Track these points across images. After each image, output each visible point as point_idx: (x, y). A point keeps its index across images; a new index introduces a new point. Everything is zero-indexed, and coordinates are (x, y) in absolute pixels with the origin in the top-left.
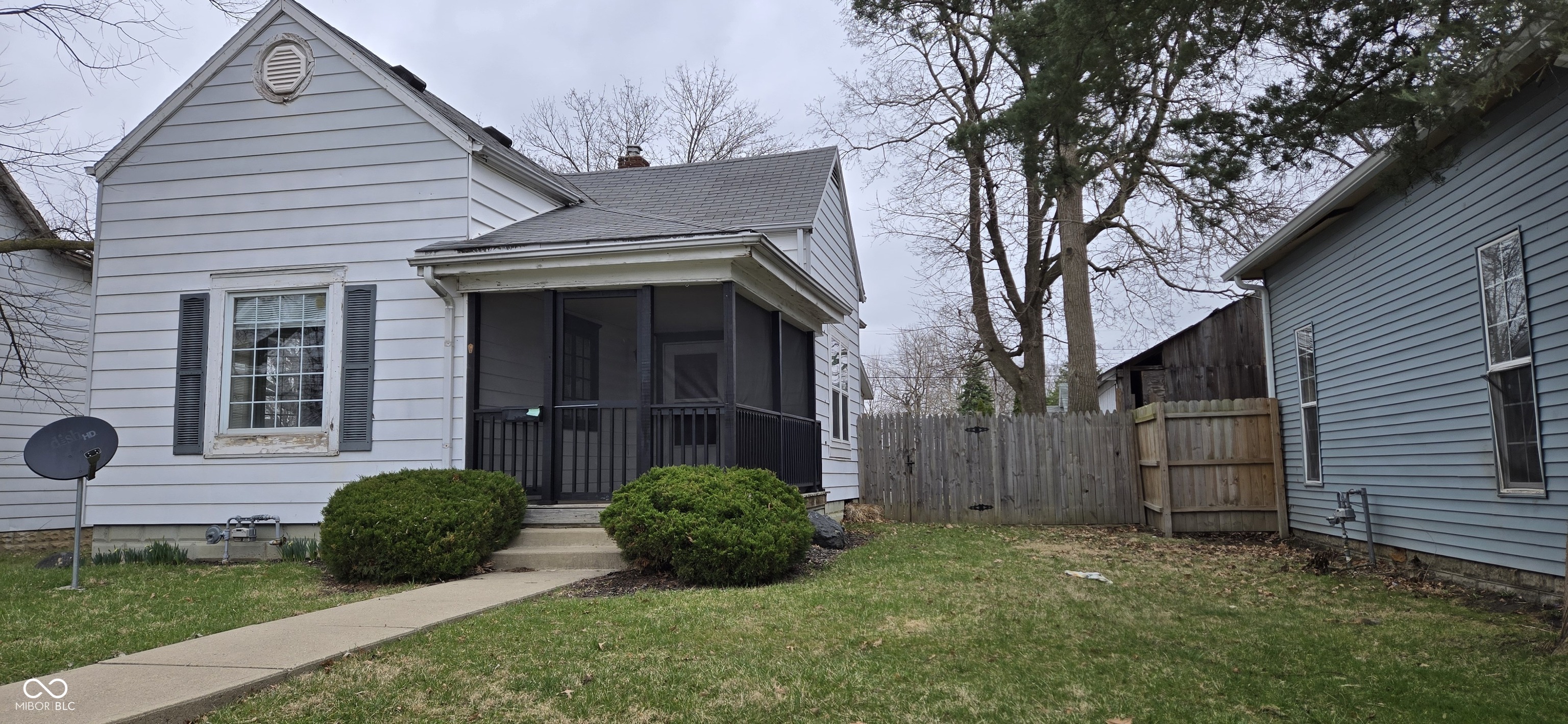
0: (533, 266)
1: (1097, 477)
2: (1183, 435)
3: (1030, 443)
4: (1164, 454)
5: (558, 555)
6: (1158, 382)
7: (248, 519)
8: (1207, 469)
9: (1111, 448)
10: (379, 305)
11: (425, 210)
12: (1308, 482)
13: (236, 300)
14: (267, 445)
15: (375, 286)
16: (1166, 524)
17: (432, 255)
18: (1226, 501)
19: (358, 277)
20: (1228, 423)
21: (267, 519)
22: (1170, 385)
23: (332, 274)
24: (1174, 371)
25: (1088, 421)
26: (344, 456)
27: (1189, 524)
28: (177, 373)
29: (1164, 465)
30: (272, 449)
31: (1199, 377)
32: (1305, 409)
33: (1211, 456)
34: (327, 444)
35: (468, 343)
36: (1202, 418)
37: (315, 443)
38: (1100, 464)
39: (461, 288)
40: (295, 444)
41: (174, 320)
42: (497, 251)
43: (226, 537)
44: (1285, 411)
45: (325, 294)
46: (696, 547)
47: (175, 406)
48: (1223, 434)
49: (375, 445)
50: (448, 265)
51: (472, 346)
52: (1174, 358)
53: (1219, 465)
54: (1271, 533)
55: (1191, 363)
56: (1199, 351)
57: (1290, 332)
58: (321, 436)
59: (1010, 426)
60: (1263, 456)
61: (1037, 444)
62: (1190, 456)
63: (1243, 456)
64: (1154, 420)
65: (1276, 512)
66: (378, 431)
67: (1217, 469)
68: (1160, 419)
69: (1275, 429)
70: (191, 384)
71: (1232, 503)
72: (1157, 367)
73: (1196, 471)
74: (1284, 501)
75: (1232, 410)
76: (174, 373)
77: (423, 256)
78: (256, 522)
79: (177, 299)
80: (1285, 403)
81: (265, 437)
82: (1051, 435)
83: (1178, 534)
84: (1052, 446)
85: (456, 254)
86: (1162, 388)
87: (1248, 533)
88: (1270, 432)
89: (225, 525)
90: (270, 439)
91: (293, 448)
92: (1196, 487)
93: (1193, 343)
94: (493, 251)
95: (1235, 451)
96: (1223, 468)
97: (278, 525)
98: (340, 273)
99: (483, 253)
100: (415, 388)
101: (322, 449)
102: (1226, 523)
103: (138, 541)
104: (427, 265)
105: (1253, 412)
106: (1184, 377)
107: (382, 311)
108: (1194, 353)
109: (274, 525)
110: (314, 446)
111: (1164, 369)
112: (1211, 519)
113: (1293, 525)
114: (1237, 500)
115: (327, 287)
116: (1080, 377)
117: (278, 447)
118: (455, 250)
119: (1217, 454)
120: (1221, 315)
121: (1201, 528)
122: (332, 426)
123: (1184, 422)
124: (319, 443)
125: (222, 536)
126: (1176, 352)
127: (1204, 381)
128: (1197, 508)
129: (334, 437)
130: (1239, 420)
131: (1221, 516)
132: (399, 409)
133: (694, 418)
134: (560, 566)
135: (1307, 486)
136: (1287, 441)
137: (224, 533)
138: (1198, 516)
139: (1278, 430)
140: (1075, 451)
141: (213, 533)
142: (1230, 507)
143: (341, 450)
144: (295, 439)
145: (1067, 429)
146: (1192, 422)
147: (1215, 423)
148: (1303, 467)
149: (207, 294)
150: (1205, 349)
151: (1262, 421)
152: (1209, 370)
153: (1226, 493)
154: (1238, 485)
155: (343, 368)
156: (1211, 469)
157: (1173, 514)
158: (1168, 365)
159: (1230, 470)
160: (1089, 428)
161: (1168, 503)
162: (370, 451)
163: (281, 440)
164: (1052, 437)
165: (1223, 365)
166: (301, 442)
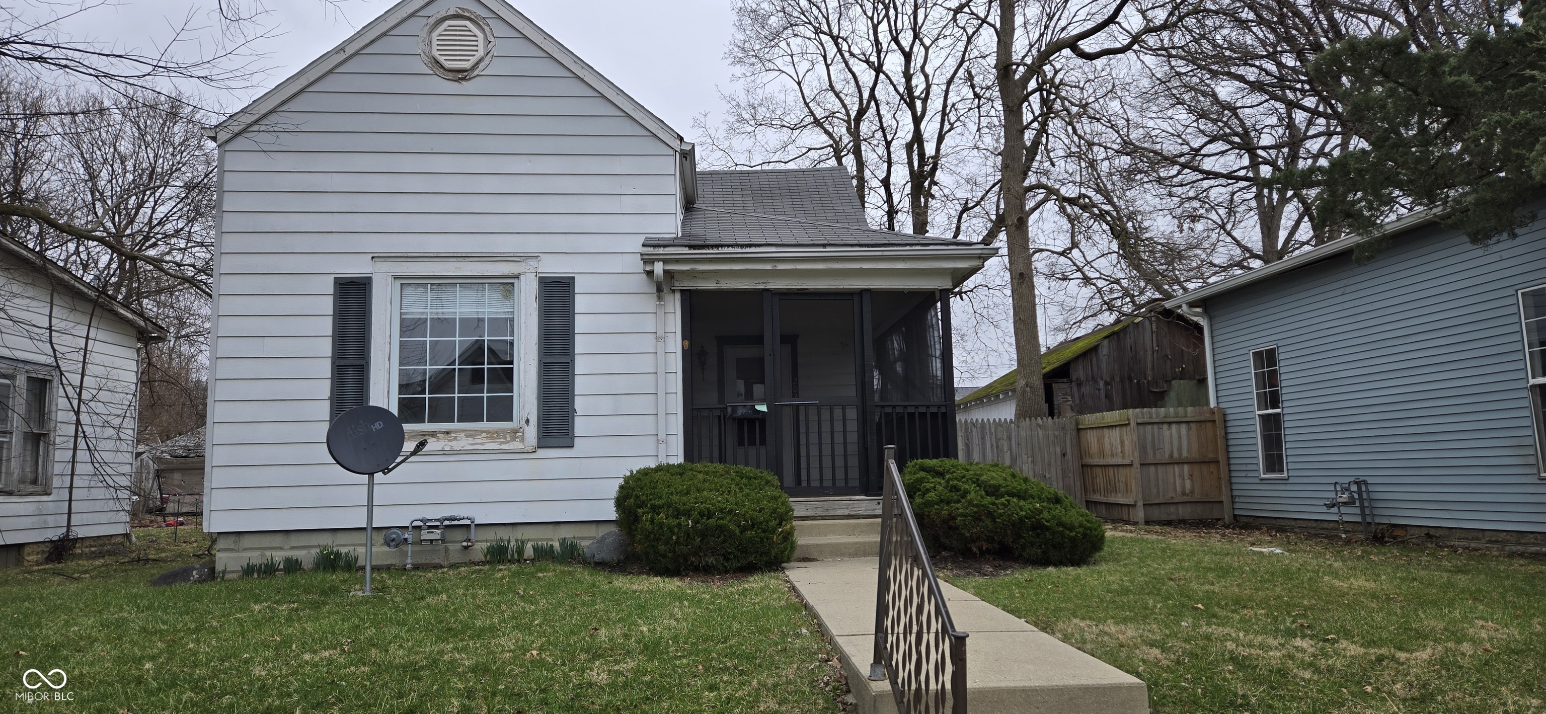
0: (768, 267)
1: (1048, 476)
2: (1149, 437)
3: (992, 446)
4: (1137, 454)
5: (840, 544)
6: (1067, 393)
7: (436, 520)
8: (1168, 466)
9: (1058, 450)
10: (577, 297)
11: (628, 204)
12: (1263, 476)
13: (402, 284)
14: (450, 441)
15: (573, 278)
16: (1140, 514)
17: (661, 251)
18: (1184, 494)
19: (555, 268)
20: (1184, 427)
21: (459, 520)
22: (1077, 396)
23: (523, 264)
24: (1079, 385)
25: (1040, 426)
26: (542, 453)
27: (1156, 514)
28: (333, 363)
29: (1137, 463)
30: (457, 445)
31: (1099, 390)
32: (1259, 415)
33: (1171, 456)
34: (523, 439)
35: (683, 340)
36: (1163, 423)
37: (508, 439)
38: (1050, 465)
39: (676, 284)
40: (485, 440)
41: (327, 305)
42: (730, 250)
43: (410, 541)
44: (1229, 418)
45: (513, 284)
46: (1047, 528)
47: (331, 398)
48: (1180, 437)
49: (577, 441)
50: (677, 261)
51: (687, 343)
52: (1079, 372)
53: (1178, 463)
54: (1218, 520)
55: (1093, 377)
56: (1099, 367)
57: (1245, 351)
58: (516, 432)
59: (974, 430)
60: (1211, 455)
61: (997, 447)
62: (1155, 454)
63: (1195, 455)
64: (1128, 424)
65: (1222, 502)
66: (580, 426)
67: (1176, 466)
68: (1133, 424)
69: (1220, 432)
70: (351, 375)
71: (1188, 495)
72: (1065, 380)
73: (1160, 468)
74: (1229, 493)
75: (1186, 416)
76: (329, 361)
77: (650, 250)
78: (447, 523)
79: (330, 280)
80: (1229, 411)
81: (448, 433)
82: (1010, 439)
83: (1147, 523)
84: (1010, 449)
85: (686, 250)
86: (1070, 398)
87: (1200, 520)
88: (1215, 436)
89: (407, 527)
90: (453, 435)
91: (482, 444)
92: (1160, 482)
93: (1094, 359)
94: (726, 250)
95: (1189, 451)
96: (1180, 466)
97: (473, 526)
98: (533, 263)
99: (715, 251)
100: (621, 384)
101: (517, 445)
102: (1184, 512)
103: (281, 549)
104: (659, 260)
105: (1202, 418)
106: (1086, 390)
107: (581, 303)
108: (1095, 369)
109: (468, 526)
110: (508, 442)
111: (1071, 382)
112: (1172, 509)
113: (1237, 512)
114: (1192, 492)
115: (517, 277)
116: (1031, 387)
117: (463, 443)
118: (686, 246)
119: (1176, 455)
120: (1116, 337)
121: (1164, 517)
122: (527, 421)
123: (1150, 427)
124: (514, 439)
125: (406, 540)
126: (1081, 367)
127: (1103, 392)
128: (1161, 500)
129: (531, 433)
130: (1191, 425)
131: (1180, 507)
132: (605, 405)
133: (917, 415)
134: (842, 555)
135: (1261, 480)
136: (1231, 442)
137: (406, 536)
138: (1162, 506)
139: (1223, 434)
140: (1030, 453)
141: (394, 536)
142: (1186, 499)
143: (540, 446)
144: (484, 435)
145: (1023, 434)
146: (1156, 427)
147: (1174, 427)
148: (1258, 464)
149: (370, 278)
150: (1104, 366)
151: (1209, 425)
152: (1107, 383)
153: (1183, 487)
154: (1192, 480)
155: (540, 361)
156: (1172, 466)
157: (1144, 505)
158: (1074, 378)
159: (1186, 467)
160: (1040, 433)
161: (1140, 496)
162: (572, 447)
163: (467, 436)
164: (1010, 440)
165: (1117, 379)
166: (492, 438)
